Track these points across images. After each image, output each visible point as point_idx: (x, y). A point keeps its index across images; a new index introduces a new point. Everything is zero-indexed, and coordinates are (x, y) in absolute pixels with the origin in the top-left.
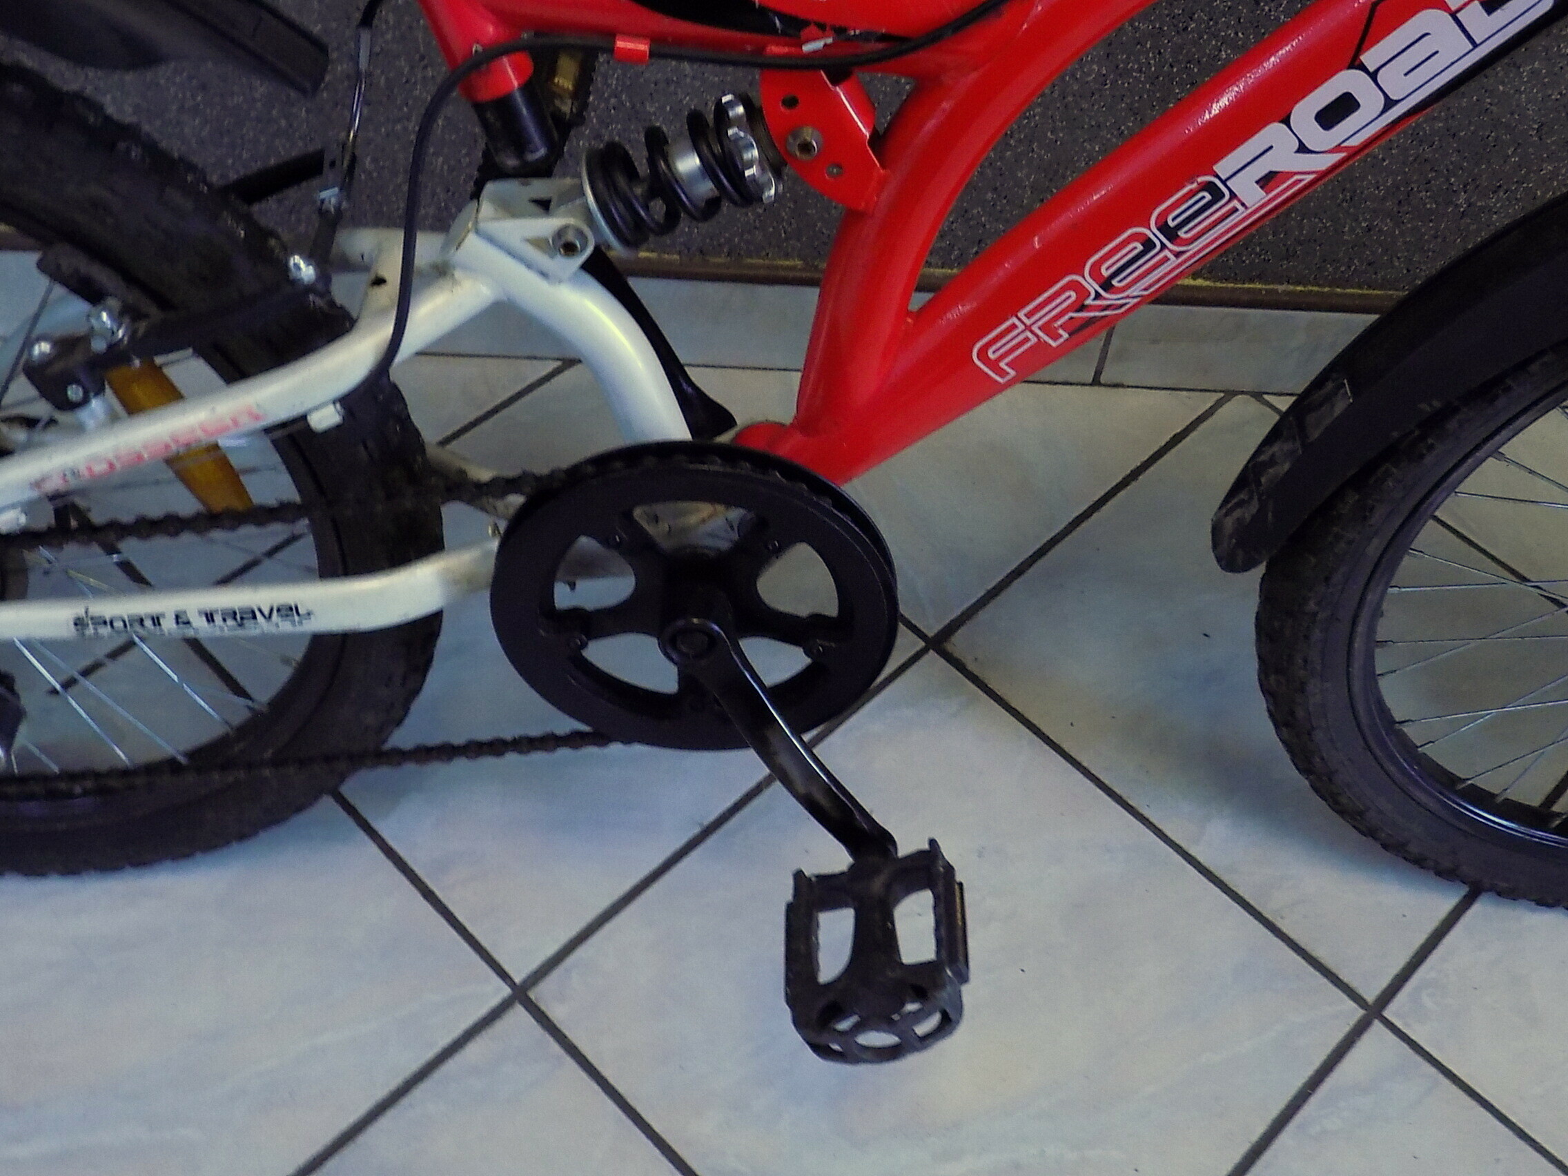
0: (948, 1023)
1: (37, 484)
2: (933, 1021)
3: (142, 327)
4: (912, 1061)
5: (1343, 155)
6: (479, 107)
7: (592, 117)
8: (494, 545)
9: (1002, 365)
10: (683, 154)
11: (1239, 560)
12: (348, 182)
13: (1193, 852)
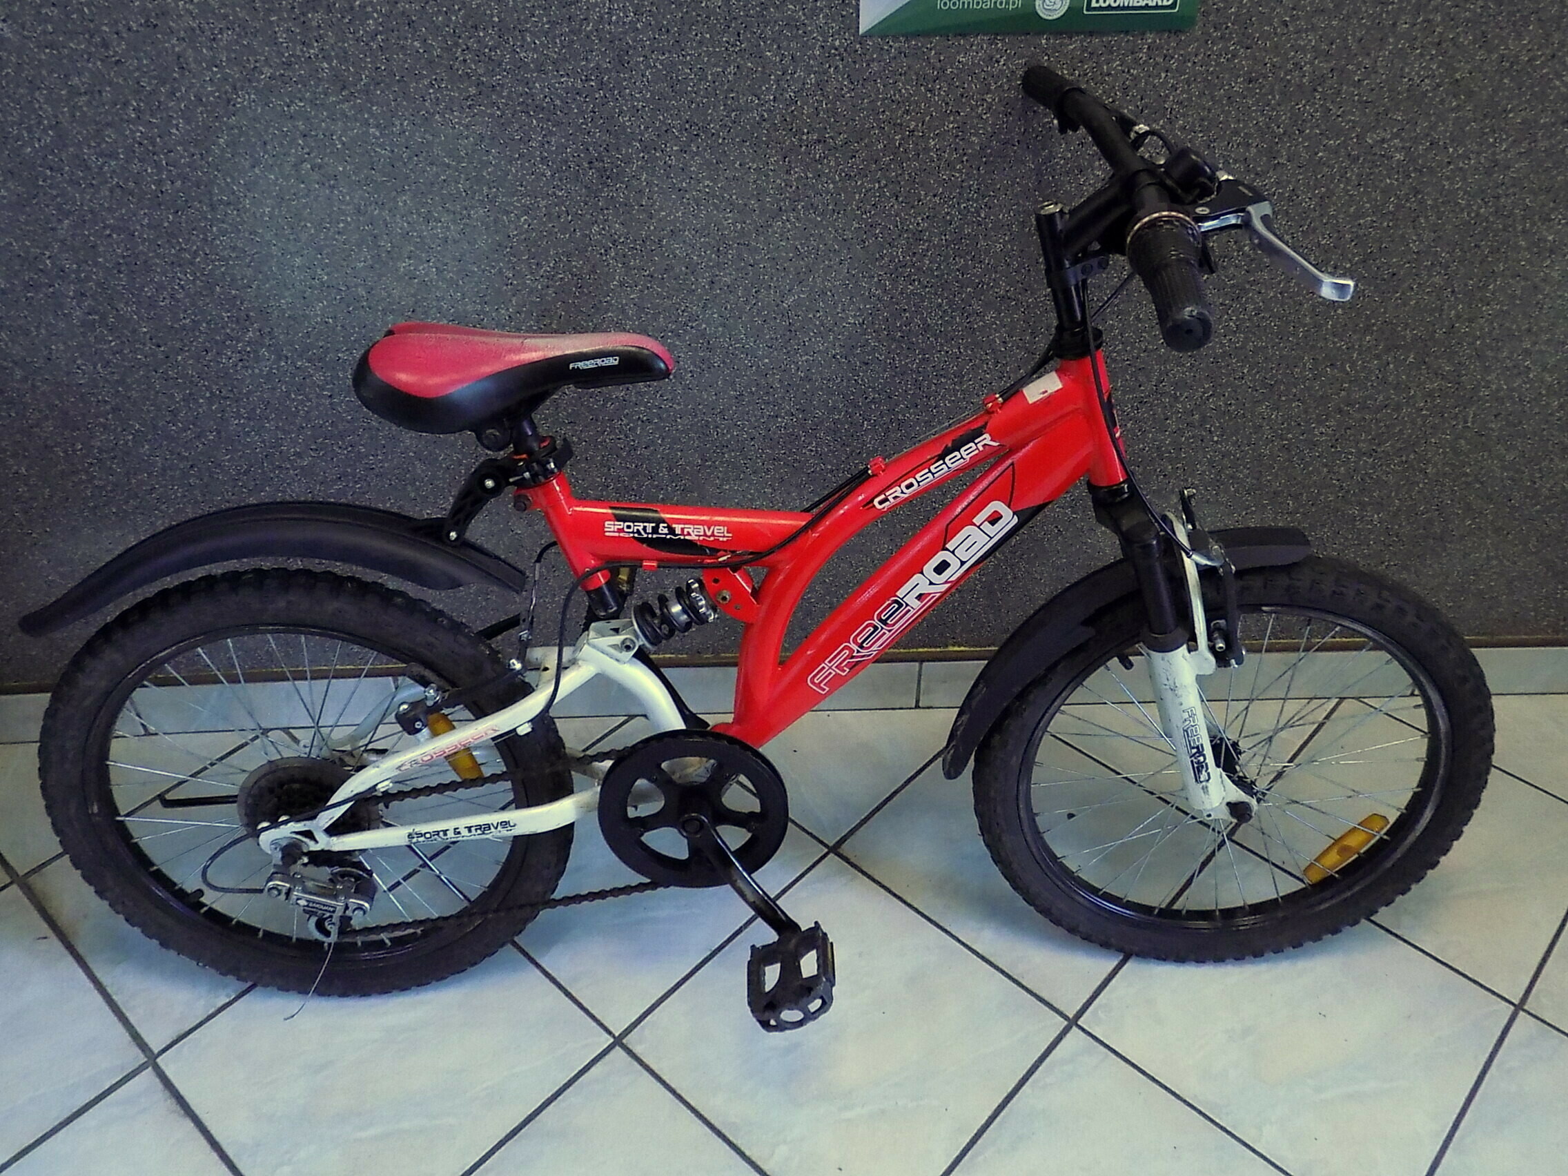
0: (825, 1005)
1: (399, 768)
2: (818, 1002)
3: (447, 695)
4: (810, 1025)
5: (948, 585)
6: (589, 593)
7: (638, 589)
8: (599, 789)
9: (822, 685)
10: (674, 605)
11: (952, 773)
12: (531, 627)
13: (974, 947)
